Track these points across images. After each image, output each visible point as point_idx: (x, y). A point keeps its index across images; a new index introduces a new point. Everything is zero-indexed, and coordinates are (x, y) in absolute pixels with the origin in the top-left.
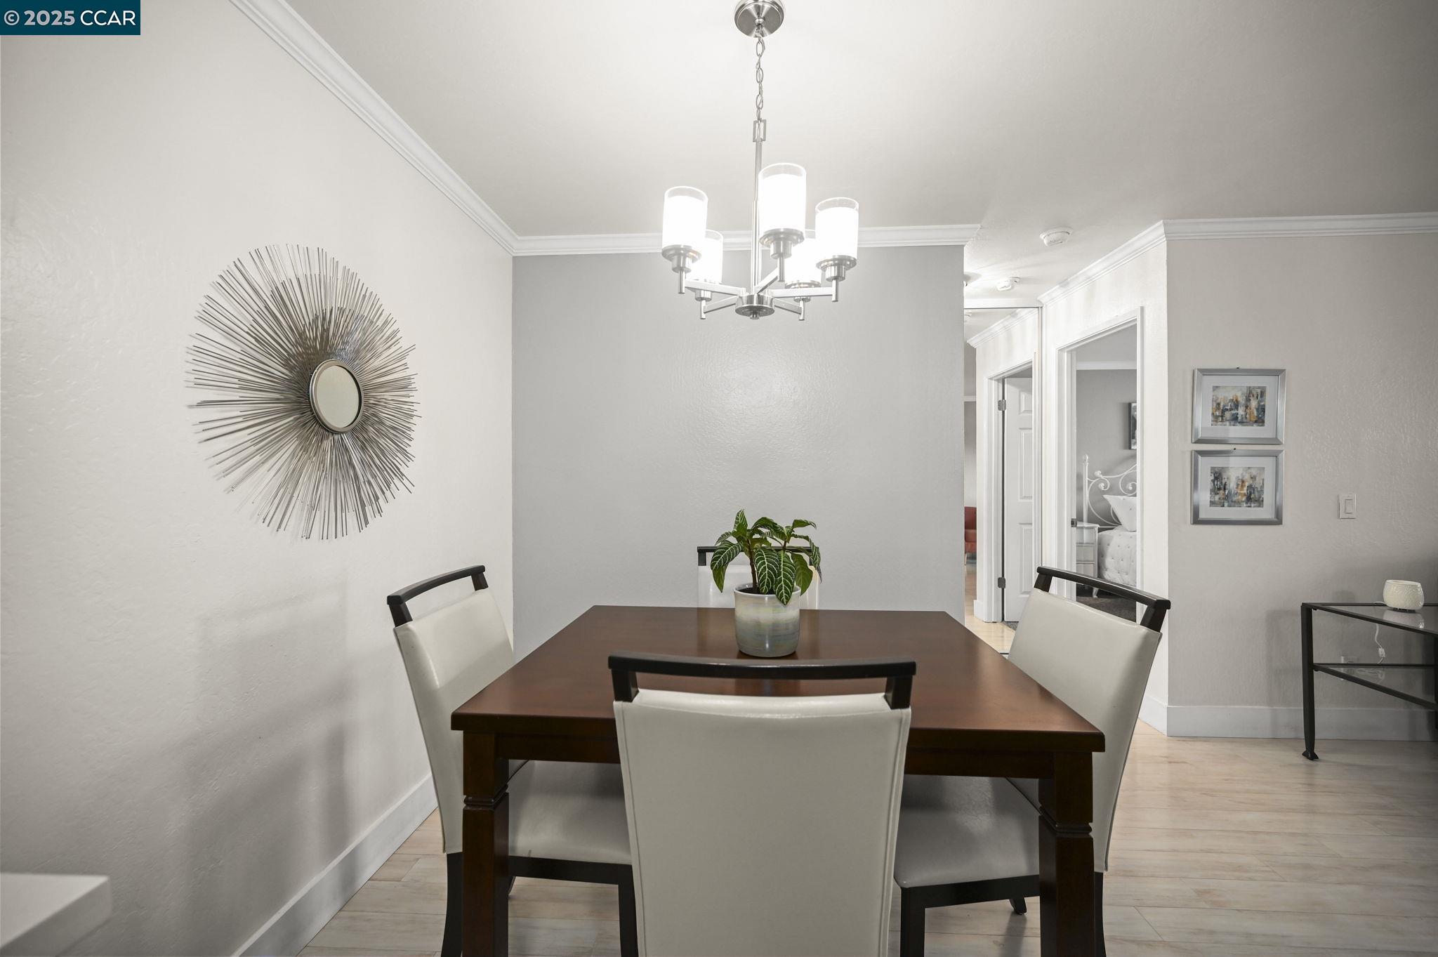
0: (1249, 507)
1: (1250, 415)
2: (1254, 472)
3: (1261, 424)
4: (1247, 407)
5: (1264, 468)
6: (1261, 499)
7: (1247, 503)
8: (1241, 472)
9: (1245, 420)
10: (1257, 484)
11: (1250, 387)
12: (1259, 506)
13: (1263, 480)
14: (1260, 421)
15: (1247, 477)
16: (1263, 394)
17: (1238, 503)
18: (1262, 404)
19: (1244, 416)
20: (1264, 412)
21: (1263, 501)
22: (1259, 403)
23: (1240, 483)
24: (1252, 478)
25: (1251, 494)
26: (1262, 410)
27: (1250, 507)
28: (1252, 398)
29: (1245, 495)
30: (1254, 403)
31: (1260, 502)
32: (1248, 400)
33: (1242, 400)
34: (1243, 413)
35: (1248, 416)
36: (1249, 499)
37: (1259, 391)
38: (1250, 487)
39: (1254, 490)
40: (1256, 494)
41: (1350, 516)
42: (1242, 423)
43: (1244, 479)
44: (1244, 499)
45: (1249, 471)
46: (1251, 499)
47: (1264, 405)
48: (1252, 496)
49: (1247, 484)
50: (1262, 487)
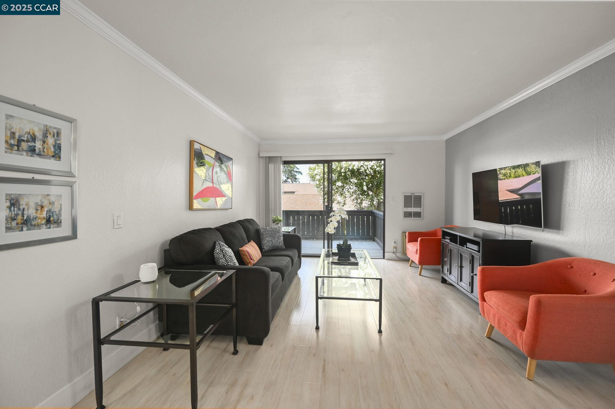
0: (48, 228)
1: (47, 149)
2: (52, 199)
3: (58, 159)
4: (44, 142)
5: (61, 195)
6: (59, 221)
7: (46, 225)
8: (40, 198)
9: (42, 153)
10: (56, 209)
11: (47, 126)
12: (58, 227)
13: (61, 205)
14: (57, 156)
15: (46, 203)
16: (58, 134)
17: (39, 226)
18: (58, 142)
19: (41, 150)
20: (60, 150)
21: (61, 222)
22: (55, 141)
23: (39, 208)
24: (50, 204)
25: (50, 217)
26: (58, 147)
27: (50, 228)
28: (48, 135)
29: (44, 218)
30: (51, 141)
31: (58, 223)
32: (45, 136)
33: (39, 135)
34: (41, 147)
35: (45, 150)
36: (48, 221)
37: (55, 131)
38: (49, 211)
39: (53, 214)
40: (55, 217)
41: (120, 226)
42: (39, 155)
43: (44, 204)
44: (44, 222)
45: (48, 197)
46: (50, 221)
47: (60, 144)
48: (52, 219)
49: (46, 209)
50: (60, 210)
